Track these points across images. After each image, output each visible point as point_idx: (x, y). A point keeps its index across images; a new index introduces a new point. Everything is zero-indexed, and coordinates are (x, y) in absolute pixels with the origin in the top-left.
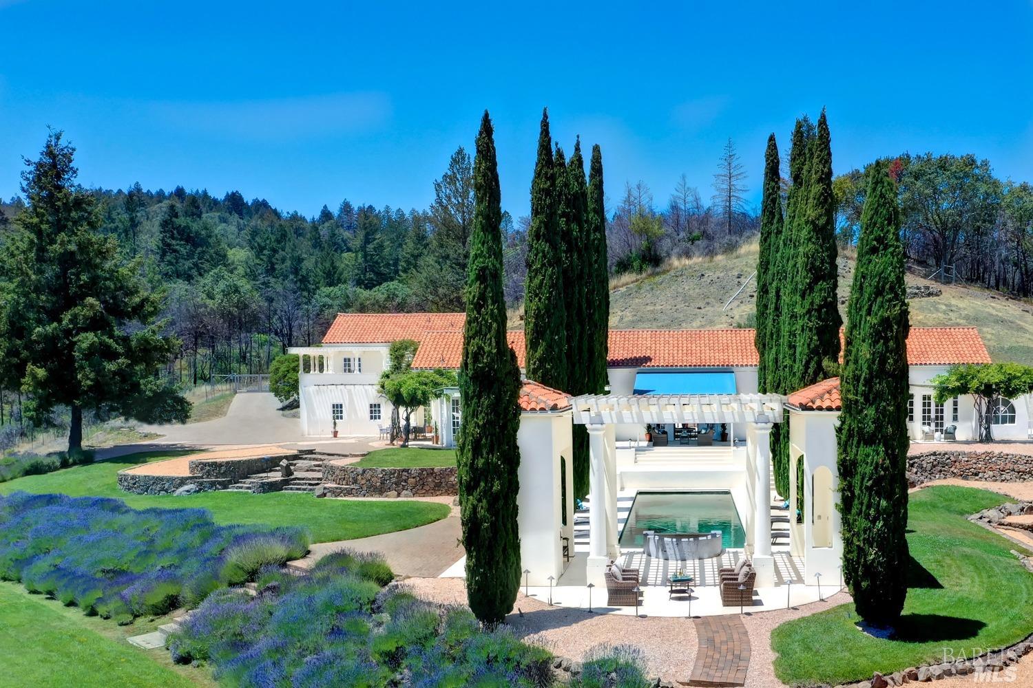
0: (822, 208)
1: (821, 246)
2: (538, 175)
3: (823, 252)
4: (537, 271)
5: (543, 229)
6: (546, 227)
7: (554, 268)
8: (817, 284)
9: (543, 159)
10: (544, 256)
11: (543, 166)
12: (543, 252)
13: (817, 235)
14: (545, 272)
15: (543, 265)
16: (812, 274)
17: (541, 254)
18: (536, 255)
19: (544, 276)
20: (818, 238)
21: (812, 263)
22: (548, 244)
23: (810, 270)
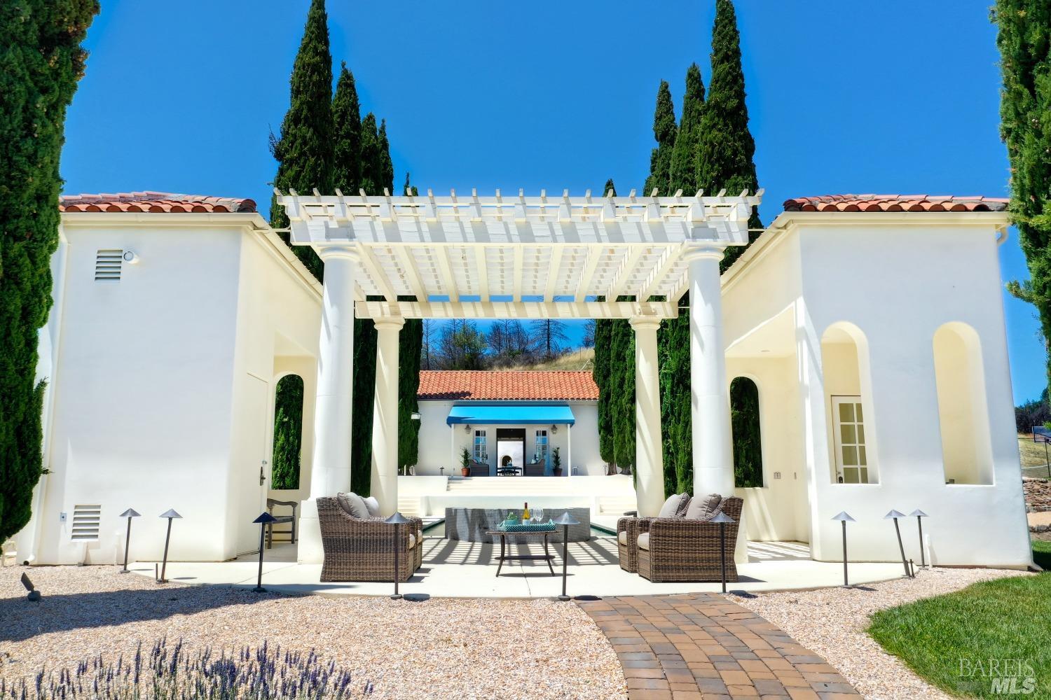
0: (731, 89)
1: (732, 134)
2: (304, 49)
3: (735, 141)
4: (291, 162)
5: (305, 112)
6: (310, 109)
7: (318, 159)
8: (728, 178)
9: (312, 33)
10: (305, 143)
11: (311, 40)
12: (304, 138)
13: (724, 121)
14: (305, 162)
15: (302, 154)
16: (720, 165)
17: (299, 141)
18: (293, 143)
19: (303, 167)
20: (726, 125)
21: (720, 153)
22: (311, 130)
23: (717, 160)
